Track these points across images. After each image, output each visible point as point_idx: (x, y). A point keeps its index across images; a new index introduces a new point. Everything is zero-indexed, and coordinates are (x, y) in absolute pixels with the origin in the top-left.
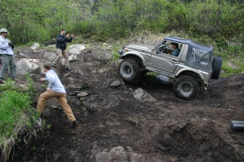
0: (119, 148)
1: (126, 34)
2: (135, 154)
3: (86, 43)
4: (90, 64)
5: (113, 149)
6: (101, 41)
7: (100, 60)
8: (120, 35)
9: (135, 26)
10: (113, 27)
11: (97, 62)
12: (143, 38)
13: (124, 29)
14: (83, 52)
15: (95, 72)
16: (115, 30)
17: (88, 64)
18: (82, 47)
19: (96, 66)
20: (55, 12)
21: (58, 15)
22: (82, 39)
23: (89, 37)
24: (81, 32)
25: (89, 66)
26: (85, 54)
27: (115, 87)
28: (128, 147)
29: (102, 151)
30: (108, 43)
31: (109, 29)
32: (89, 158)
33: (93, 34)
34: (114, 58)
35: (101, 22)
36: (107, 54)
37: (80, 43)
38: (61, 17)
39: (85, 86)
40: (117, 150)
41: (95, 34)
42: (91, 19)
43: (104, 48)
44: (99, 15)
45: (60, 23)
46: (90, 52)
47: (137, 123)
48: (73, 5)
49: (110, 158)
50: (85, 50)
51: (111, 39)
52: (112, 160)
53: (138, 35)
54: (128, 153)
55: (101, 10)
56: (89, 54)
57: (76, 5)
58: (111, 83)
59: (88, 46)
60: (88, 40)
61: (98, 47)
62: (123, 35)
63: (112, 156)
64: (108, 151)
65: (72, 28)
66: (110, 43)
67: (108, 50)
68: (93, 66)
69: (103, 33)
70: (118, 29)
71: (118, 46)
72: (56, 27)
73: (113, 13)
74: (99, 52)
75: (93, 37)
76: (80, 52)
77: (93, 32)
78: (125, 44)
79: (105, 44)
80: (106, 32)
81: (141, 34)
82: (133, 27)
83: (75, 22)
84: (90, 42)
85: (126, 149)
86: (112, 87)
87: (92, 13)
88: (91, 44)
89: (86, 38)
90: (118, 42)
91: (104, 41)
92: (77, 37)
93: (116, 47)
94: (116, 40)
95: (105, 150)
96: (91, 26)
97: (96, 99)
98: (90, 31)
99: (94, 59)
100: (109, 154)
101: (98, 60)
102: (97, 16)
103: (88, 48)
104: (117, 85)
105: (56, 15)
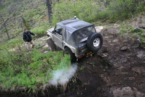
0: (128, 88)
1: (129, 16)
2: (139, 93)
3: (103, 25)
4: (107, 37)
5: (124, 89)
6: (113, 23)
7: (113, 35)
8: (124, 18)
9: (135, 11)
10: (120, 14)
11: (111, 36)
12: (141, 18)
13: (127, 13)
14: (102, 31)
15: (110, 42)
16: (121, 15)
17: (106, 37)
18: (101, 28)
19: (111, 38)
20: (84, 9)
21: (86, 10)
22: (101, 23)
23: (105, 21)
24: (100, 19)
25: (106, 38)
26: (104, 31)
27: (124, 50)
28: (134, 88)
29: (117, 89)
30: (117, 24)
31: (117, 15)
32: (109, 93)
33: (107, 19)
34: (122, 32)
35: (111, 11)
36: (117, 30)
37: (100, 25)
38: (88, 11)
39: (105, 51)
40: (126, 89)
41: (109, 19)
42: (105, 10)
43: (115, 27)
44: (110, 7)
45: (88, 15)
46: (106, 30)
47: (139, 73)
48: (94, 4)
49: (122, 94)
50: (103, 29)
51: (119, 21)
52: (123, 95)
53: (137, 16)
54: (134, 91)
55: (111, 3)
56: (106, 31)
57: (95, 3)
58: (121, 48)
59: (105, 27)
60: (105, 23)
61: (111, 26)
62: (127, 17)
63: (123, 92)
64: (121, 89)
65: (95, 17)
66: (118, 23)
67: (117, 28)
68: (109, 38)
69: (113, 18)
70: (124, 14)
71: (123, 25)
72: (86, 18)
73: (119, 4)
74: (112, 29)
75: (107, 21)
76: (100, 31)
77: (107, 18)
78: (128, 23)
79: (115, 24)
80: (115, 17)
81: (140, 15)
82: (133, 11)
83: (96, 13)
84: (106, 24)
85: (132, 89)
86: (122, 51)
87: (106, 7)
88: (107, 25)
89: (103, 22)
90: (124, 22)
91: (114, 23)
92: (98, 22)
93: (123, 26)
94: (123, 21)
95: (119, 89)
96: (106, 14)
97: (112, 58)
98: (105, 18)
99: (109, 34)
100: (122, 91)
101: (112, 35)
102: (109, 8)
103: (105, 28)
104: (125, 49)
105: (85, 11)
